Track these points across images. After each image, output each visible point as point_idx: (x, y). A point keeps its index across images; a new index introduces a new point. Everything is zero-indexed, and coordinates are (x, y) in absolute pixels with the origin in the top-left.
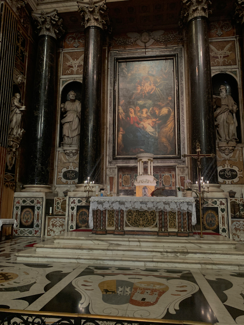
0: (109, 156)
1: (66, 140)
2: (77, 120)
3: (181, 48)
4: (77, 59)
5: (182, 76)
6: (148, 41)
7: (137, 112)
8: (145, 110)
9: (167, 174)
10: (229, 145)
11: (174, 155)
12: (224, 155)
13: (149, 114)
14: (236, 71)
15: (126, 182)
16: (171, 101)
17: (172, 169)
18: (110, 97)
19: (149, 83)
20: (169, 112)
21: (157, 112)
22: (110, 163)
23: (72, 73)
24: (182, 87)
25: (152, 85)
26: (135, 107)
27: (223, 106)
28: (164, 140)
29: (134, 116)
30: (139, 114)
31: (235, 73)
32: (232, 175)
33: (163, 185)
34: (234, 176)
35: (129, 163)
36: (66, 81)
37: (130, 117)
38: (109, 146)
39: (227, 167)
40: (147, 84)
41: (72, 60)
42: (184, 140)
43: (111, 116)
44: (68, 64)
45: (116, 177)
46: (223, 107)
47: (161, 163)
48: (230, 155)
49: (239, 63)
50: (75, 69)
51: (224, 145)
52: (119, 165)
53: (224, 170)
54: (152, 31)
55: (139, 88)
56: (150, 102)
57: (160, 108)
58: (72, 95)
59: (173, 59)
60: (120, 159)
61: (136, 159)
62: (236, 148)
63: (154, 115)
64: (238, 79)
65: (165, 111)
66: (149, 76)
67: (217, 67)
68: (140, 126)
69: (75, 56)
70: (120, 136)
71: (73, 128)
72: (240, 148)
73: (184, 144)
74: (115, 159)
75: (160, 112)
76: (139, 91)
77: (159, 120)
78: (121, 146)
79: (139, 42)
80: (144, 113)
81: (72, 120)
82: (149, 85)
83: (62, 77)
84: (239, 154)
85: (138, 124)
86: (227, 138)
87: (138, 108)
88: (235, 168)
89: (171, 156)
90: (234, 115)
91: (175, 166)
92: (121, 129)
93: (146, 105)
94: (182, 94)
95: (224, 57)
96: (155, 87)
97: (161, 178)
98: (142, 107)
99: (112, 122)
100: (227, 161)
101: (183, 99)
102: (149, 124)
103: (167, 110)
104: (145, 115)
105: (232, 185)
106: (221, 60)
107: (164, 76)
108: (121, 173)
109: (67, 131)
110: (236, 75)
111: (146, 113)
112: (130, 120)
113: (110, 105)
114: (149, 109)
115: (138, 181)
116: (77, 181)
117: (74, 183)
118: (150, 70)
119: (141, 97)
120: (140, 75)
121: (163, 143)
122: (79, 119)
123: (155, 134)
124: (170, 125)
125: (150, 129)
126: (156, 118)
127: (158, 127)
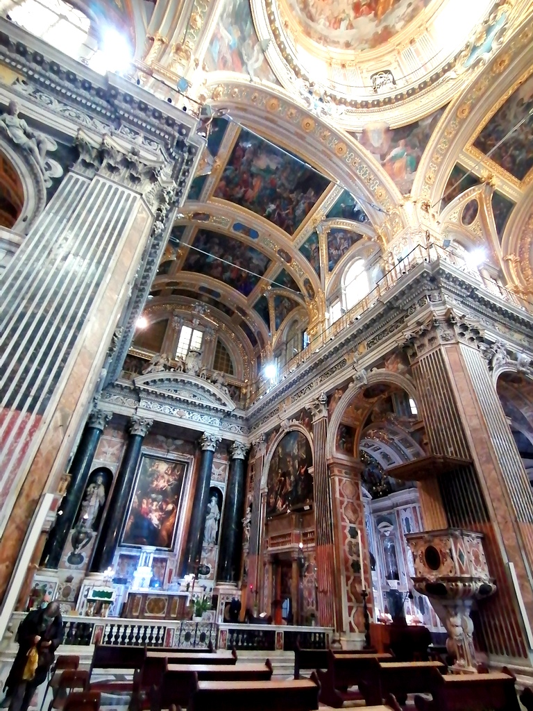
3: (193, 459)
4: (113, 447)
6: (171, 446)
7: (149, 504)
8: (155, 503)
9: (159, 565)
11: (169, 549)
12: (205, 554)
13: (158, 507)
16: (176, 499)
17: (164, 560)
19: (164, 480)
20: (173, 509)
21: (164, 507)
23: (104, 459)
26: (148, 499)
28: (164, 533)
29: (145, 507)
30: (150, 506)
31: (223, 488)
32: (207, 571)
33: (154, 575)
34: (207, 573)
36: (98, 465)
37: (142, 507)
39: (205, 564)
40: (162, 481)
41: (107, 447)
44: (104, 450)
45: (117, 564)
46: (211, 515)
47: (160, 554)
48: (208, 553)
49: (226, 482)
50: (108, 456)
52: (122, 552)
54: (175, 438)
55: (155, 483)
56: (161, 497)
57: (167, 504)
58: (100, 480)
59: (185, 465)
60: (125, 547)
61: (139, 548)
63: (161, 509)
64: (224, 494)
65: (170, 507)
66: (165, 475)
67: (213, 482)
68: (148, 517)
69: (111, 445)
70: (130, 523)
72: (216, 549)
73: (179, 539)
74: (120, 545)
75: (166, 508)
76: (154, 486)
77: (164, 514)
78: (127, 533)
79: (164, 445)
80: (154, 505)
83: (95, 460)
84: (214, 553)
85: (148, 514)
87: (150, 501)
88: (210, 566)
89: (167, 549)
91: (168, 558)
93: (157, 499)
95: (219, 475)
98: (154, 500)
100: (206, 559)
102: (156, 517)
103: (172, 506)
104: (154, 508)
105: (206, 580)
106: (217, 477)
107: (176, 478)
110: (223, 490)
111: (156, 506)
112: (142, 510)
114: (158, 503)
115: (138, 571)
116: (80, 566)
117: (77, 569)
118: (167, 470)
119: (154, 491)
120: (159, 472)
121: (163, 537)
122: (100, 505)
123: (158, 527)
124: (171, 520)
125: (155, 521)
126: (162, 512)
127: (162, 520)
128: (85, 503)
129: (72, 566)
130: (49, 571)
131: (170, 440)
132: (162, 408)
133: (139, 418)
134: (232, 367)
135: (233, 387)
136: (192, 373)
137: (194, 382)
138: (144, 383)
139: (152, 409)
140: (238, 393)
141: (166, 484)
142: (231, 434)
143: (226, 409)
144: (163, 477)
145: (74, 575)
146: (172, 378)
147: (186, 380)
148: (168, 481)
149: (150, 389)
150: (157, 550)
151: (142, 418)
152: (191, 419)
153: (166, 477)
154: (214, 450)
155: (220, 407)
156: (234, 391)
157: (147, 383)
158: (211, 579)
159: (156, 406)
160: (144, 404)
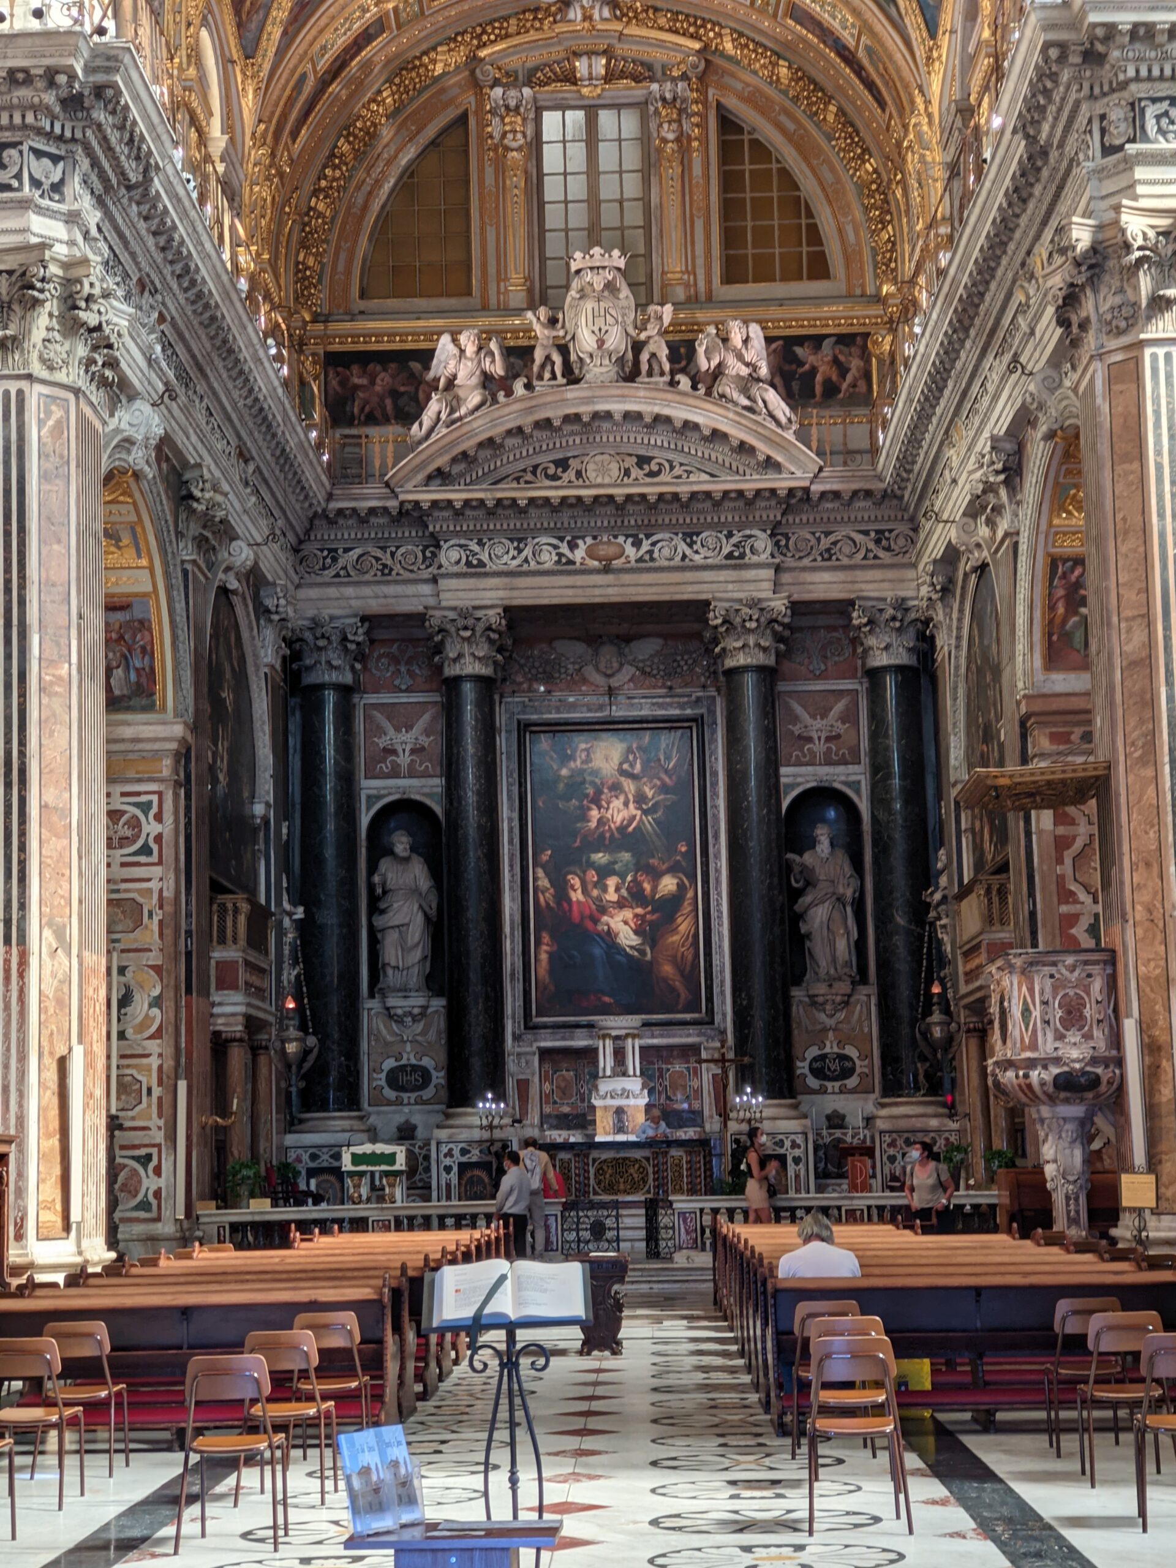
0: (513, 1017)
1: (391, 978)
2: (419, 919)
3: (714, 698)
4: (409, 728)
5: (715, 784)
6: (619, 670)
7: (590, 887)
8: (612, 882)
9: (677, 1068)
10: (834, 991)
11: (696, 1015)
12: (822, 1017)
13: (624, 892)
14: (859, 782)
15: (564, 1092)
16: (684, 855)
17: (690, 1052)
18: (511, 842)
19: (622, 798)
20: (681, 886)
21: (647, 886)
22: (516, 1038)
23: (395, 773)
24: (716, 817)
25: (631, 806)
26: (584, 872)
27: (821, 885)
28: (668, 969)
29: (581, 898)
30: (595, 893)
31: (855, 786)
32: (843, 1069)
33: (668, 1098)
34: (847, 1073)
35: (572, 1039)
36: (379, 797)
37: (569, 900)
38: (513, 989)
39: (831, 1048)
40: (617, 803)
41: (391, 732)
42: (722, 971)
43: (513, 899)
44: (383, 742)
45: (536, 1079)
46: (823, 888)
47: (662, 1036)
48: (838, 1015)
49: (865, 759)
50: (404, 760)
51: (822, 992)
52: (543, 1044)
53: (823, 1057)
54: (628, 639)
55: (595, 814)
56: (626, 856)
57: (656, 876)
58: (401, 843)
59: (691, 728)
60: (545, 1026)
61: (590, 1026)
62: (852, 999)
63: (636, 896)
64: (864, 806)
65: (668, 884)
66: (622, 779)
67: (810, 768)
68: (600, 928)
69: (403, 719)
70: (544, 957)
71: (410, 943)
72: (865, 998)
73: (722, 982)
74: (530, 1026)
75: (654, 889)
76: (593, 824)
77: (652, 912)
78: (545, 988)
79: (590, 672)
80: (611, 889)
81: (407, 921)
82: (621, 807)
83: (365, 783)
84: (861, 1012)
85: (596, 921)
86: (832, 971)
87: (592, 876)
88: (851, 1051)
89: (688, 1016)
90: (849, 909)
91: (700, 1044)
92: (546, 938)
93: (616, 867)
94: (716, 837)
95: (828, 739)
96: (639, 813)
97: (661, 1076)
98: (604, 872)
99: (518, 918)
100: (831, 1034)
101: (719, 852)
102: (626, 923)
103: (675, 881)
104: (612, 896)
105: (842, 1096)
106: (819, 747)
107: (667, 780)
108: (547, 1066)
109: (393, 952)
110: (858, 792)
111: (617, 890)
112: (570, 910)
113: (511, 866)
114: (623, 877)
115: (602, 1092)
116: (428, 1093)
117: (420, 1102)
118: (626, 760)
119: (599, 842)
120: (595, 772)
121: (665, 980)
122: (427, 917)
123: (642, 952)
124: (684, 926)
125: (627, 938)
126: (644, 905)
127: (650, 932)
128: (379, 921)
129: (405, 1096)
130: (334, 1118)
131: (608, 653)
132: (528, 552)
133: (452, 615)
134: (814, 235)
135: (827, 344)
136: (599, 370)
137: (617, 408)
138: (430, 478)
139: (491, 567)
140: (855, 364)
141: (632, 809)
142: (840, 576)
143: (782, 483)
144: (616, 788)
145: (416, 1119)
146: (527, 421)
147: (585, 410)
148: (640, 799)
149: (457, 495)
150: (646, 1024)
151: (464, 613)
152: (646, 564)
153: (629, 786)
154: (771, 661)
155: (754, 482)
156: (836, 361)
157: (441, 476)
158: (863, 1090)
159: (499, 550)
160: (454, 555)
